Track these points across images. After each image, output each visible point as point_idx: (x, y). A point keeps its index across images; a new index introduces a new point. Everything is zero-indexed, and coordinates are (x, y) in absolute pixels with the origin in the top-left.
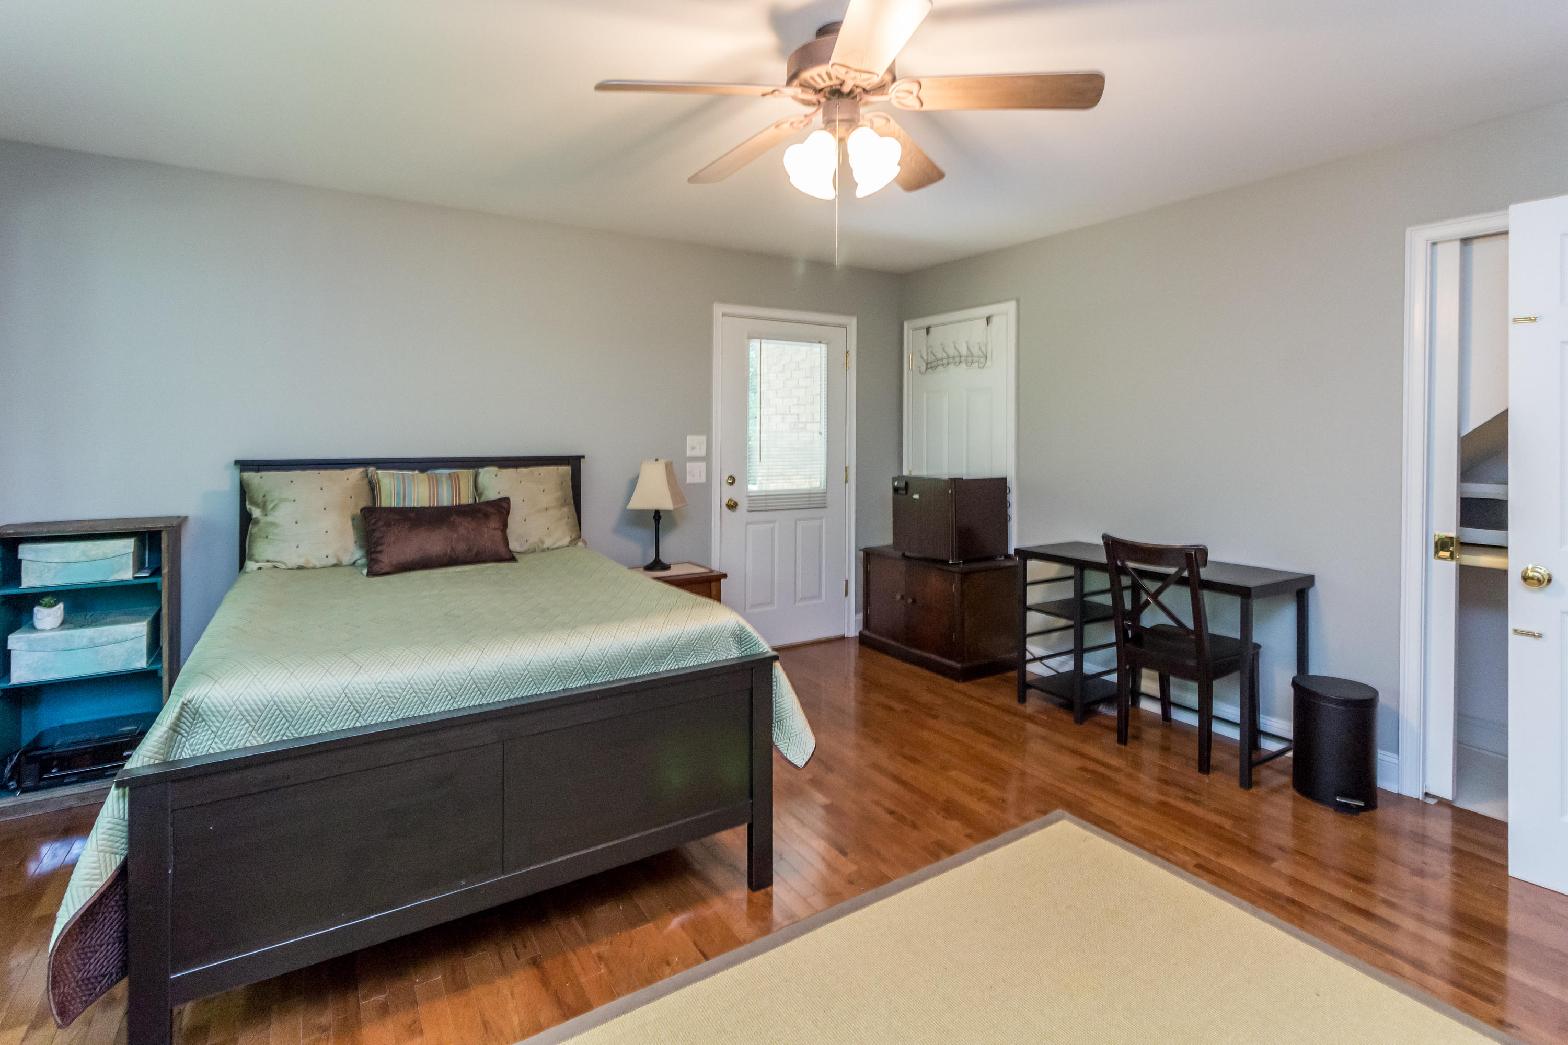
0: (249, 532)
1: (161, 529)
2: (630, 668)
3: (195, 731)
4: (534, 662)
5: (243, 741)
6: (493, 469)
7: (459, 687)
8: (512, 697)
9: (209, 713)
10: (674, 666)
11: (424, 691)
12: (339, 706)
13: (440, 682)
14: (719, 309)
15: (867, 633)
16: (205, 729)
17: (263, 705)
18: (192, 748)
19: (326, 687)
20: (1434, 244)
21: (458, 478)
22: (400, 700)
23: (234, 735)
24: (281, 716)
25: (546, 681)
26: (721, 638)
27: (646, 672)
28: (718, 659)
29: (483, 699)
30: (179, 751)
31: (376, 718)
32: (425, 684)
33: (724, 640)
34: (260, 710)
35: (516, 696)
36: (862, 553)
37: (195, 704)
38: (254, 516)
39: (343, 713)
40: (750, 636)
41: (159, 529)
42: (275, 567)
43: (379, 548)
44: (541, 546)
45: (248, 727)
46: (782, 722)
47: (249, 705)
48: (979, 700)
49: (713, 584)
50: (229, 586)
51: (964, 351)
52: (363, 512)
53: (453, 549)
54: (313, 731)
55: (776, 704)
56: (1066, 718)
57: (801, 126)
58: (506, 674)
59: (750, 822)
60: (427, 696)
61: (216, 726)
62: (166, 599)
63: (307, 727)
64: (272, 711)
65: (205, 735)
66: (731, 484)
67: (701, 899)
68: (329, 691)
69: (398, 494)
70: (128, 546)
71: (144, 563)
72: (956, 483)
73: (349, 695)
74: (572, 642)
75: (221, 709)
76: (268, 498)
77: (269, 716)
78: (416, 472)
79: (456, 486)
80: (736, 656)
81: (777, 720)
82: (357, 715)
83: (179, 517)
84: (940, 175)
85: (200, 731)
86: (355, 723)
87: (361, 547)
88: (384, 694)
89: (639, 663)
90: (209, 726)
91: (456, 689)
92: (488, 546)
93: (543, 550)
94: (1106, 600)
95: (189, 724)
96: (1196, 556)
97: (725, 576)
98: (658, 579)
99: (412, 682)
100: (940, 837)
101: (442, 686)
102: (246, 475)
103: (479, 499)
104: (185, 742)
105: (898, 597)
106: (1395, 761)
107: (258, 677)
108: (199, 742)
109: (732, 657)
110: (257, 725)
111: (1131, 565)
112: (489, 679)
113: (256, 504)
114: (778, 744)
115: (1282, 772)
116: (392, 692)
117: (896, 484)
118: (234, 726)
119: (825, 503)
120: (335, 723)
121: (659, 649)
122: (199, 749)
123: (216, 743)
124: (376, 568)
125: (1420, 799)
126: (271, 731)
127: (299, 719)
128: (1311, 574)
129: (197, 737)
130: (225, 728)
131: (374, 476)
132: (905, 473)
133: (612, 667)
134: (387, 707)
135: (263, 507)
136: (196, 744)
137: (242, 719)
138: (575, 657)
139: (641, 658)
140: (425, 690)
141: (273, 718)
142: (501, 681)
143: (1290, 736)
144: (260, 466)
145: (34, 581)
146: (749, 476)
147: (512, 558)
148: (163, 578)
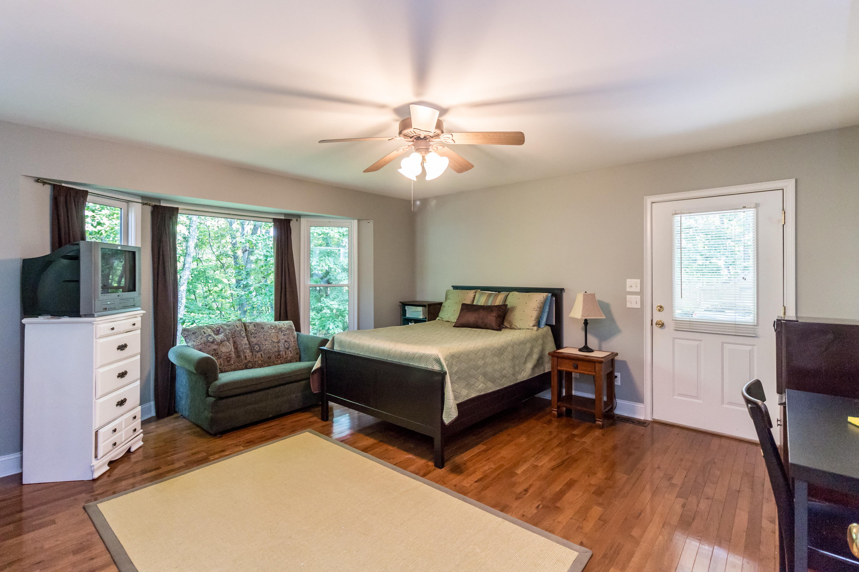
6: (514, 293)
14: (649, 199)
21: (498, 295)
44: (516, 327)
66: (660, 311)
79: (496, 298)
131: (477, 293)
144: (457, 288)
145: (408, 315)
146: (674, 307)
147: (499, 329)
148: (427, 320)
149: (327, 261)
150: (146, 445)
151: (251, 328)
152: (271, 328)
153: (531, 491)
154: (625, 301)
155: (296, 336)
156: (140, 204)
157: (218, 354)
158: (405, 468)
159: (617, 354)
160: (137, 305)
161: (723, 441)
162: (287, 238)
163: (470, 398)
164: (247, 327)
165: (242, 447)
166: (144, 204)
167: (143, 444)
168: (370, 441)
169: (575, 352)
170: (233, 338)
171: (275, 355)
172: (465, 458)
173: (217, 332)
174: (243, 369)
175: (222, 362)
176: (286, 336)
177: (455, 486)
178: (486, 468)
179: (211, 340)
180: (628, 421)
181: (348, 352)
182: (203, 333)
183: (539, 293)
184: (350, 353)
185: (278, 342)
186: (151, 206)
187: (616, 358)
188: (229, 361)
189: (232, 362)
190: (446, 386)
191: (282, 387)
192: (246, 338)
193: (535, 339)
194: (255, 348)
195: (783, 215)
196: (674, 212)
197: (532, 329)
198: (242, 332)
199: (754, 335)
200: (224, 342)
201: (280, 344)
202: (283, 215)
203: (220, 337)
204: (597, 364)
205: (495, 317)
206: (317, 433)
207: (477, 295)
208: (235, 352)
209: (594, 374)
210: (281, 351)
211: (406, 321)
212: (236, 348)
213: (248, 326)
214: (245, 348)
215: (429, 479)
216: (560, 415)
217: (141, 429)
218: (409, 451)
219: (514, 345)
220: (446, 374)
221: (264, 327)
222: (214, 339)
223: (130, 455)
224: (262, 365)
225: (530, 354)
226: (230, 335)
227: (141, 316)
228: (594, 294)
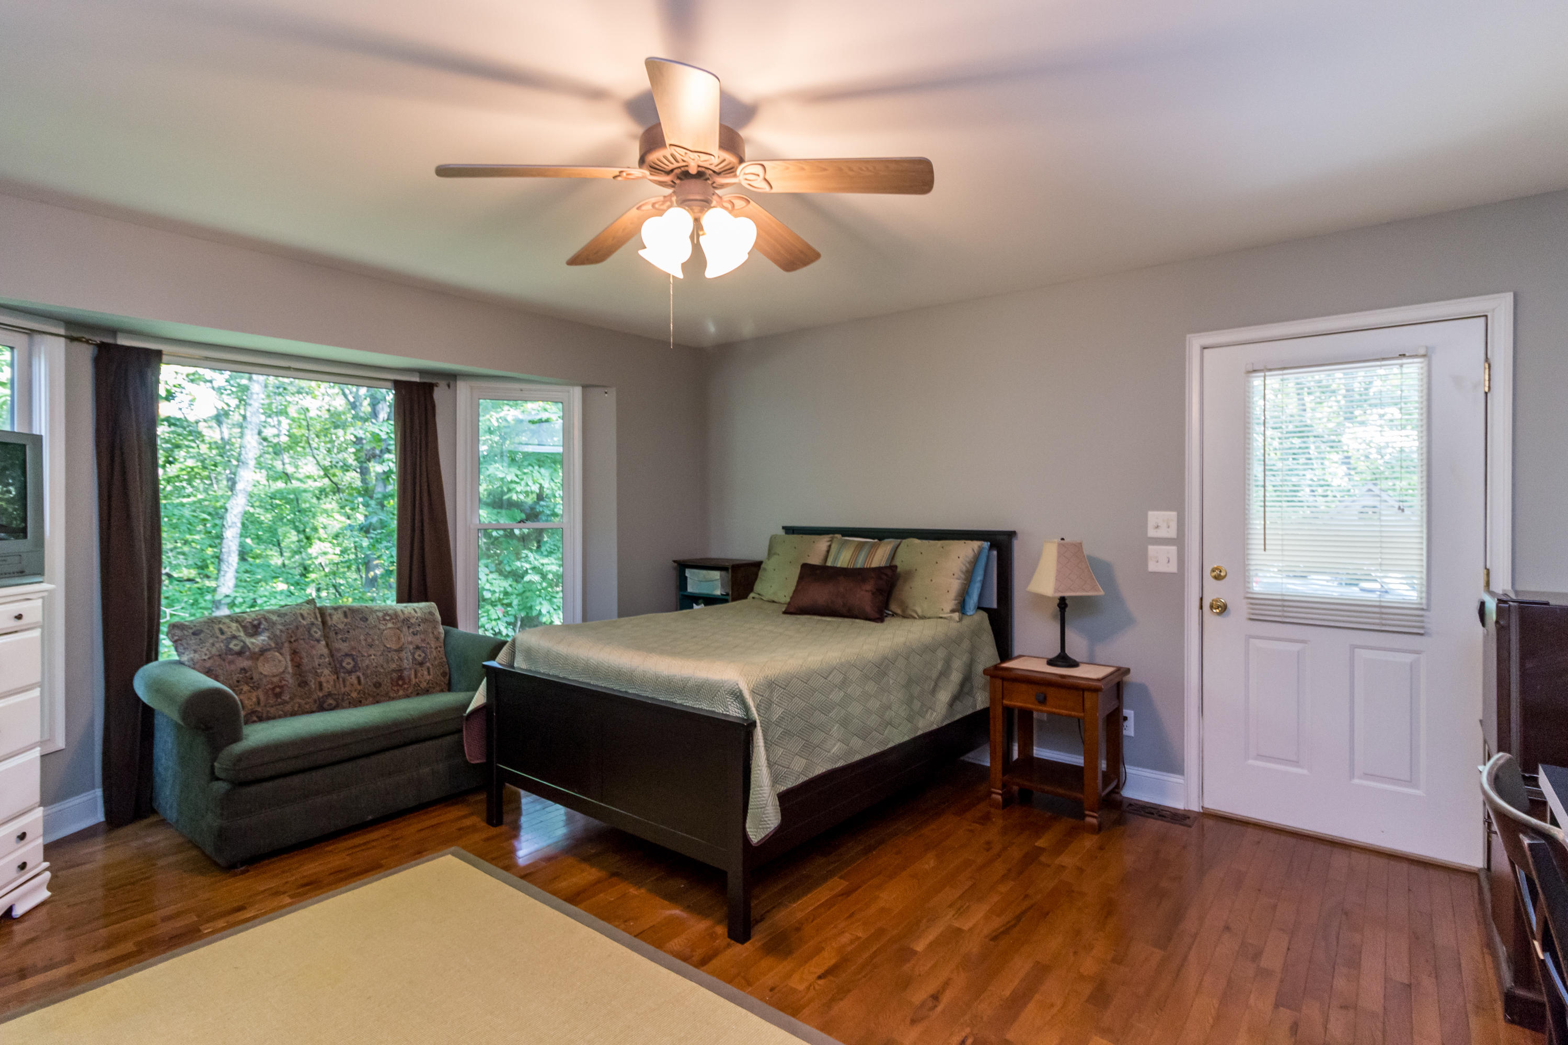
144: (793, 530)
145: (691, 589)
146: (1250, 570)
147: (878, 618)
148: (730, 598)
149: (536, 474)
150: (57, 898)
151: (336, 619)
152: (385, 620)
153: (946, 999)
154: (1144, 558)
155: (443, 636)
156: (62, 340)
157: (252, 678)
158: (659, 945)
159: (1127, 671)
160: (27, 572)
161: (1355, 855)
162: (426, 423)
163: (811, 775)
164: (328, 618)
165: (287, 898)
166: (71, 339)
167: (51, 896)
168: (588, 874)
169: (1041, 667)
170: (290, 642)
171: (392, 679)
172: (799, 915)
173: (254, 628)
174: (312, 712)
175: (262, 698)
176: (418, 637)
177: (772, 989)
178: (846, 938)
179: (237, 648)
180: (1153, 814)
181: (544, 674)
182: (217, 632)
183: (963, 541)
184: (549, 675)
185: (400, 650)
186: (92, 344)
187: (1127, 678)
188: (277, 696)
189: (286, 697)
190: (755, 755)
191: (397, 752)
192: (323, 643)
193: (957, 640)
194: (344, 664)
195: (1487, 371)
196: (1250, 369)
197: (950, 619)
198: (315, 629)
199: (1421, 631)
200: (269, 653)
201: (403, 655)
202: (418, 374)
203: (262, 639)
204: (1086, 694)
205: (870, 594)
206: (471, 856)
207: (834, 547)
208: (294, 674)
209: (1082, 714)
210: (405, 669)
211: (687, 601)
212: (298, 666)
213: (330, 615)
214: (319, 665)
215: (712, 973)
216: (1008, 802)
217: (45, 860)
218: (673, 898)
219: (909, 653)
220: (755, 726)
221: (368, 617)
222: (245, 646)
223: (12, 925)
224: (360, 702)
225: (945, 673)
226: (284, 636)
227: (43, 598)
228: (1081, 544)
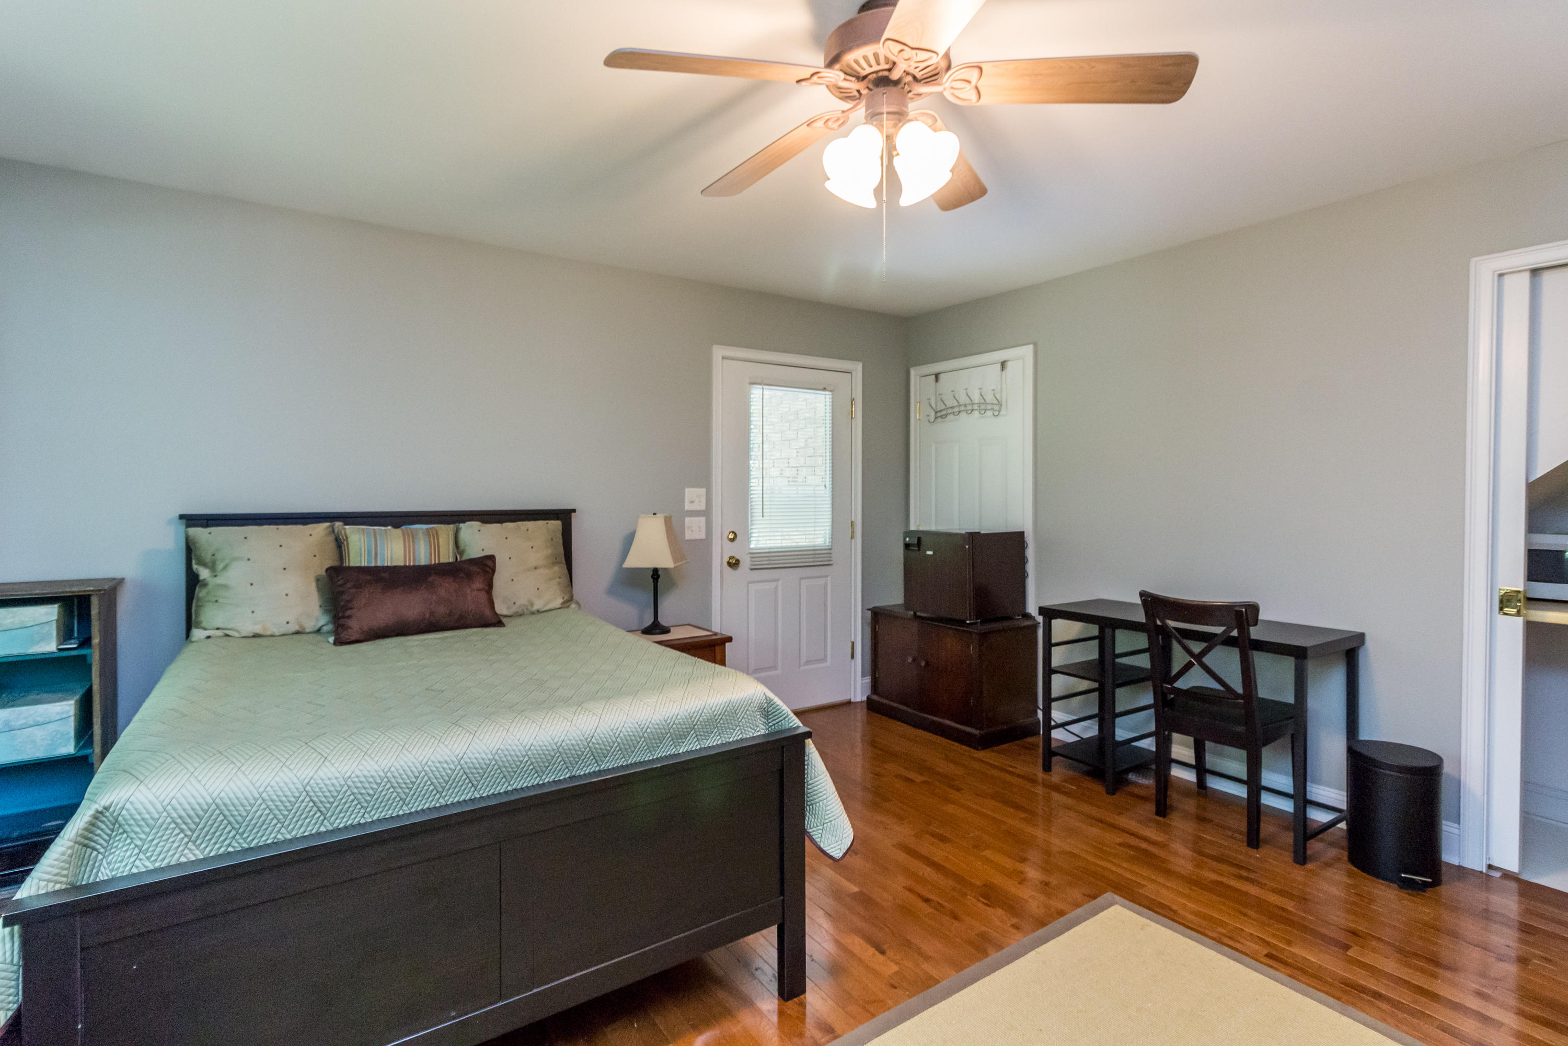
0: (195, 596)
1: (90, 593)
2: (646, 750)
3: (115, 845)
4: (535, 746)
5: (177, 856)
6: (476, 524)
7: (447, 778)
8: (509, 788)
9: (132, 822)
10: (695, 746)
11: (404, 786)
12: (300, 807)
13: (423, 773)
14: (718, 352)
15: (875, 697)
16: (127, 842)
17: (203, 810)
18: (111, 867)
19: (282, 784)
20: (1501, 275)
21: (437, 534)
22: (375, 797)
23: (165, 849)
24: (225, 822)
25: (549, 768)
26: (748, 713)
27: (664, 754)
28: (745, 736)
29: (476, 792)
30: (95, 871)
31: (345, 820)
32: (405, 776)
33: (750, 714)
34: (198, 816)
35: (514, 787)
36: (869, 614)
37: (114, 811)
38: (201, 578)
39: (303, 816)
40: (779, 709)
41: (87, 593)
42: (227, 635)
43: (348, 613)
44: (530, 608)
45: (183, 838)
46: (814, 806)
47: (184, 810)
48: (1001, 769)
49: (718, 649)
50: (172, 656)
51: (976, 398)
52: (329, 571)
53: (432, 613)
54: (267, 839)
55: (808, 785)
56: (1098, 788)
57: (836, 125)
58: (502, 762)
59: (781, 921)
60: (407, 791)
61: (140, 839)
62: (98, 673)
63: (259, 835)
64: (213, 817)
65: (127, 850)
66: (732, 540)
67: (726, 1013)
68: (286, 789)
69: (369, 552)
70: (50, 613)
71: (72, 631)
72: (973, 537)
73: (312, 794)
74: (579, 721)
75: (147, 816)
76: (219, 556)
77: (210, 822)
78: (389, 527)
79: (434, 543)
80: (762, 732)
81: (809, 803)
82: (322, 818)
83: (114, 579)
84: (983, 191)
85: (120, 846)
86: (320, 827)
87: (327, 611)
88: (356, 791)
89: (656, 743)
90: (132, 839)
91: (442, 781)
92: (472, 610)
93: (533, 613)
94: (1143, 661)
95: (106, 837)
96: (1247, 615)
97: (730, 639)
98: (660, 643)
99: (389, 774)
100: (983, 928)
101: (426, 778)
102: (193, 531)
103: (460, 558)
104: (102, 860)
105: (910, 660)
106: (1456, 831)
107: (196, 774)
108: (120, 859)
109: (759, 733)
110: (195, 835)
111: (1172, 624)
112: (482, 768)
113: (205, 565)
114: (811, 830)
115: (1332, 844)
116: (365, 788)
117: (907, 539)
118: (164, 838)
119: (829, 561)
120: (294, 828)
121: (679, 726)
122: (118, 868)
123: (141, 860)
124: (344, 636)
125: (1484, 871)
126: (213, 841)
127: (248, 826)
128: (1362, 631)
129: (117, 853)
130: (153, 840)
131: (341, 531)
132: (913, 527)
133: (626, 749)
134: (359, 806)
135: (212, 567)
136: (116, 862)
137: (174, 829)
138: (583, 739)
139: (659, 737)
140: (405, 783)
141: (216, 825)
142: (497, 770)
143: (1344, 806)
